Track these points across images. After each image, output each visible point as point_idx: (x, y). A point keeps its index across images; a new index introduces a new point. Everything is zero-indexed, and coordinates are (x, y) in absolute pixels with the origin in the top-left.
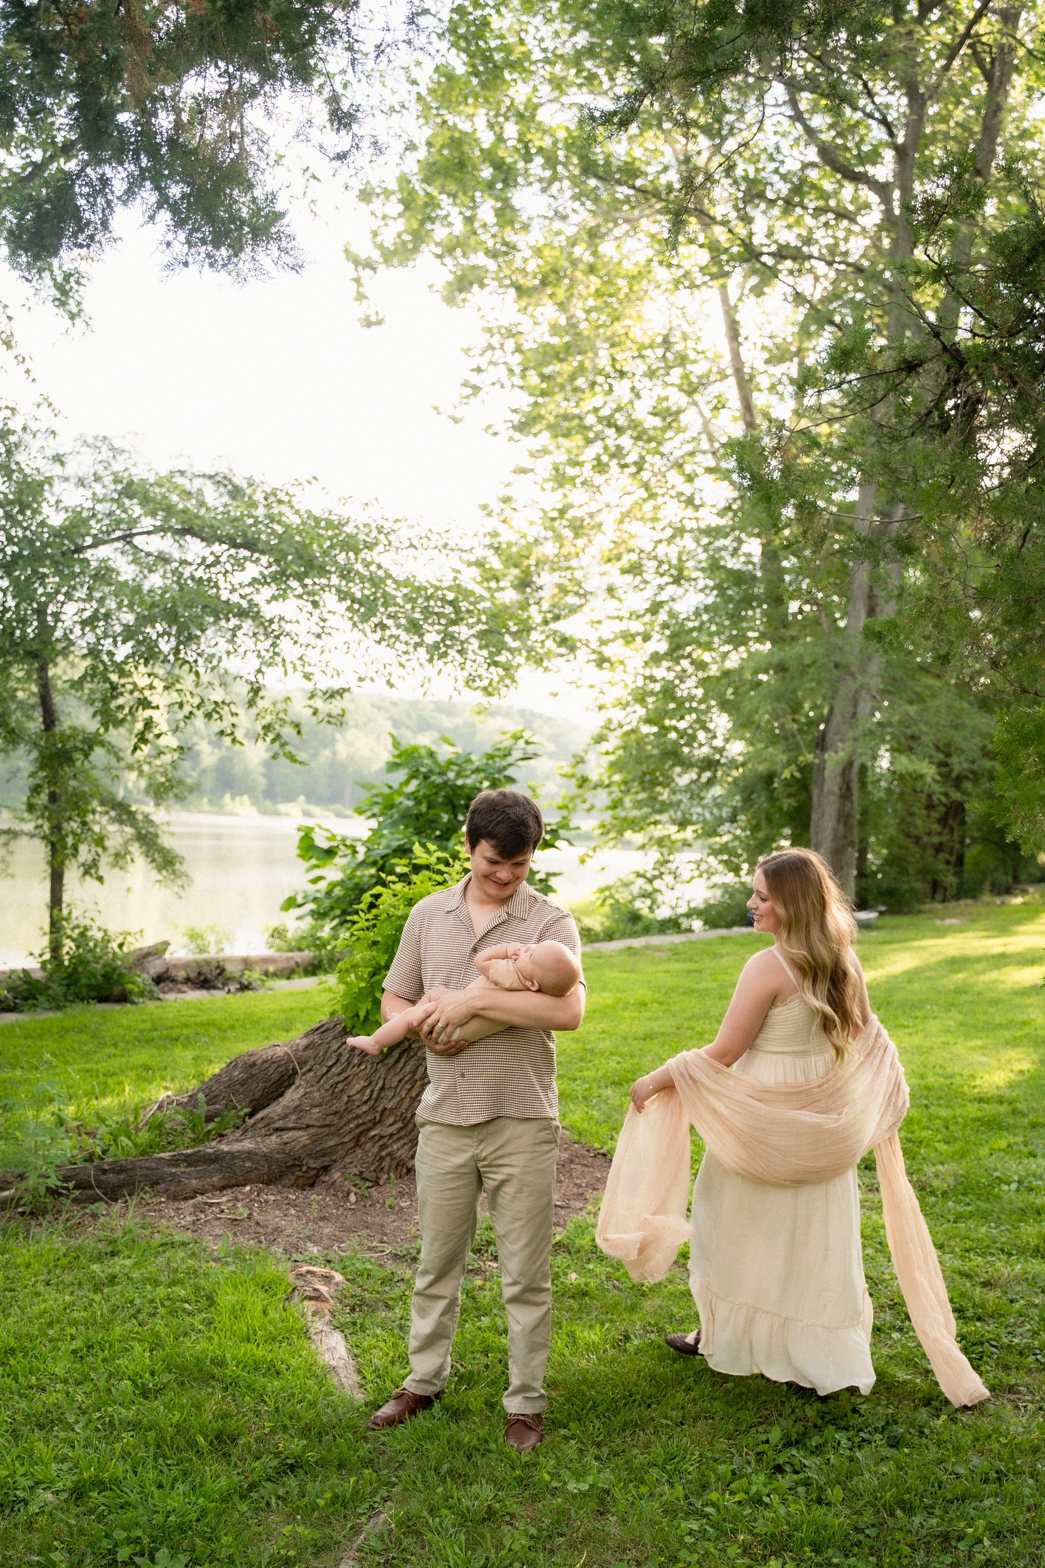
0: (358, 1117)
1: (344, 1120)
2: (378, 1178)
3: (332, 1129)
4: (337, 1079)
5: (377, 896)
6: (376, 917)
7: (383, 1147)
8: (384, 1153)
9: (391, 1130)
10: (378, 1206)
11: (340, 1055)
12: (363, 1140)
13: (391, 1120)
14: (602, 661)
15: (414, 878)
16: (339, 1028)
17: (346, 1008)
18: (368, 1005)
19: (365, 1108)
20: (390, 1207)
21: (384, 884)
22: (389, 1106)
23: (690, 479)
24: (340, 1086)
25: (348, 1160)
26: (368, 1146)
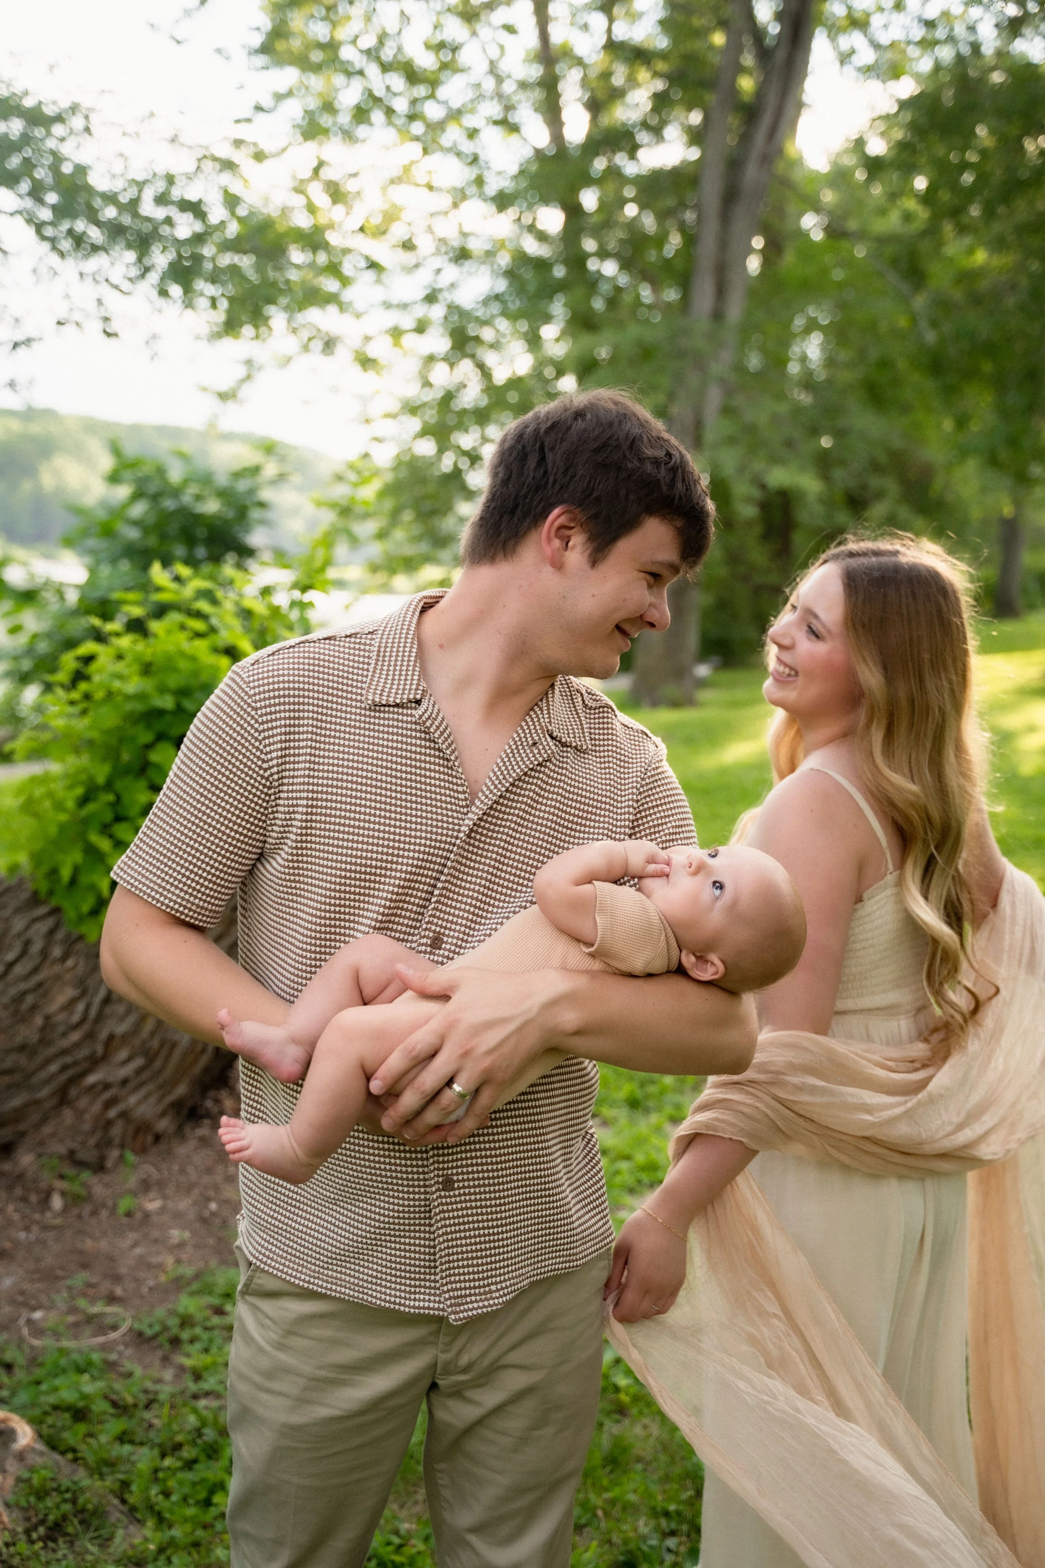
0: (64, 1052)
1: (39, 1060)
2: (102, 1159)
3: (18, 1077)
4: (23, 986)
5: (89, 659)
6: (87, 697)
7: (109, 1104)
8: (112, 1113)
9: (127, 1071)
10: (104, 1213)
11: (27, 943)
12: (73, 1092)
13: (123, 1054)
14: (366, 362)
15: (155, 626)
16: (24, 896)
17: (37, 858)
18: (76, 856)
19: (75, 1036)
20: (129, 1214)
21: (100, 637)
22: (121, 1029)
23: (472, 134)
24: (30, 1000)
25: (47, 1130)
26: (82, 1103)
